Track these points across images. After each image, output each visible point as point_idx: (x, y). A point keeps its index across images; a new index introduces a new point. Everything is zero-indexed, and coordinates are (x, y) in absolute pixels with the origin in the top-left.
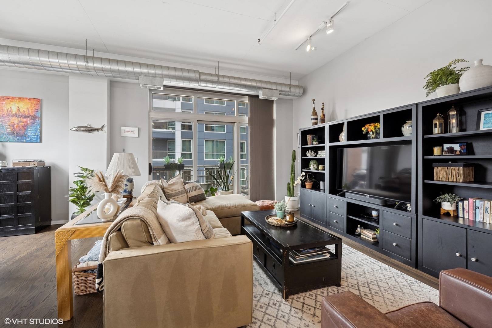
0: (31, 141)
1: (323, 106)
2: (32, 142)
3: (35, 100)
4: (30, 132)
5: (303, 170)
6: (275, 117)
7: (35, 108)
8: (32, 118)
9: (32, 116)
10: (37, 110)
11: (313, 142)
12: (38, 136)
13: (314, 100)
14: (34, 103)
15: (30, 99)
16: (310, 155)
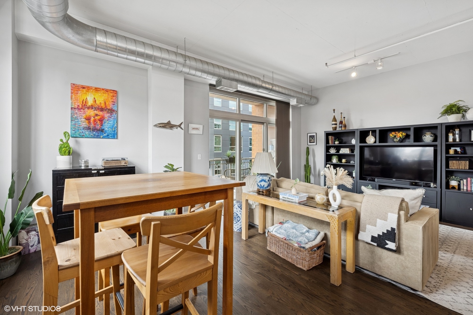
0: (107, 137)
1: (341, 115)
2: (109, 138)
3: (112, 91)
4: (107, 126)
5: (327, 163)
6: (291, 120)
7: (112, 100)
8: (109, 111)
9: (109, 110)
10: (114, 103)
11: (335, 142)
12: (115, 131)
13: (334, 110)
14: (112, 94)
15: (107, 91)
16: (333, 151)
